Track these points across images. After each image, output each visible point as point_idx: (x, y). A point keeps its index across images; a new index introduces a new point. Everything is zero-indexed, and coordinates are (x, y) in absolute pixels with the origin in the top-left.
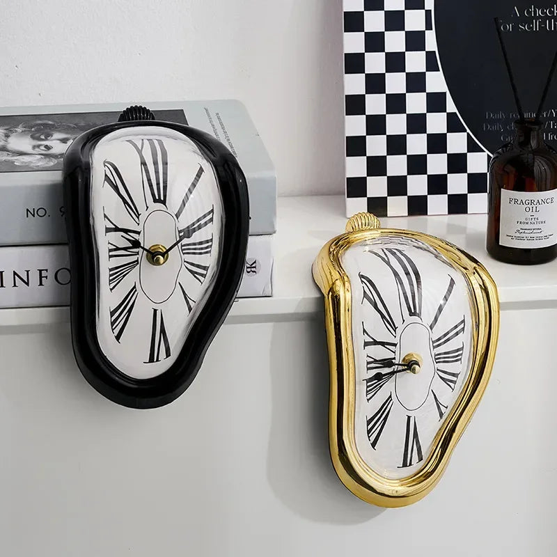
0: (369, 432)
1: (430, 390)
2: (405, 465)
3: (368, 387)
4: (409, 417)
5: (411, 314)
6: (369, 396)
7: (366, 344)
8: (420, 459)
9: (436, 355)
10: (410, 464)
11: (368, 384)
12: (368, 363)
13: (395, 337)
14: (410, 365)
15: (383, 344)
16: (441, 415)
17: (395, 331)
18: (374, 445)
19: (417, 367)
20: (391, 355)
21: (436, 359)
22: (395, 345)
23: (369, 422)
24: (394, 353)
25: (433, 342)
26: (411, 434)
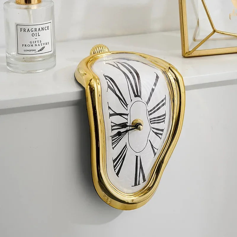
0: (114, 167)
1: (148, 140)
2: (136, 185)
3: (113, 140)
4: (137, 157)
5: (136, 96)
6: (114, 146)
7: (111, 115)
8: (144, 180)
9: (150, 119)
10: (139, 184)
11: (113, 139)
12: (112, 126)
13: (127, 110)
14: (136, 126)
15: (121, 115)
16: (155, 154)
17: (127, 106)
18: (118, 174)
19: (141, 126)
20: (125, 121)
21: (151, 122)
22: (127, 115)
23: (114, 161)
24: (127, 119)
25: (149, 112)
26: (139, 166)
